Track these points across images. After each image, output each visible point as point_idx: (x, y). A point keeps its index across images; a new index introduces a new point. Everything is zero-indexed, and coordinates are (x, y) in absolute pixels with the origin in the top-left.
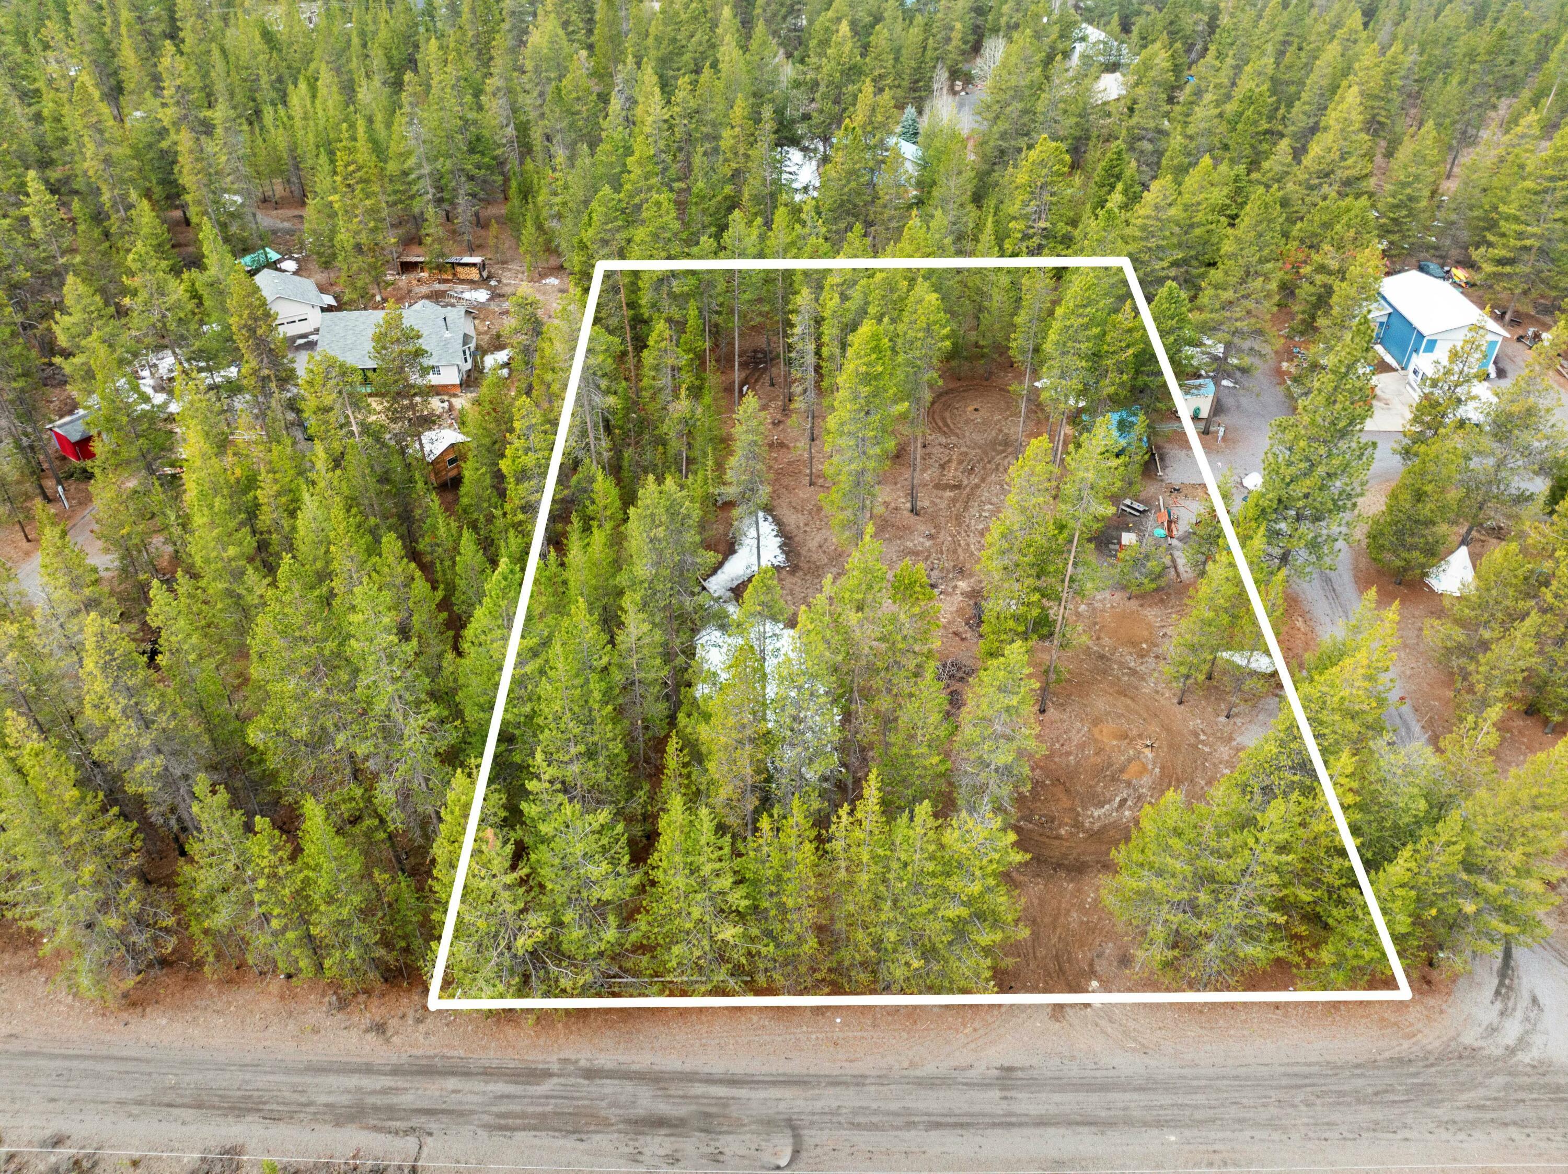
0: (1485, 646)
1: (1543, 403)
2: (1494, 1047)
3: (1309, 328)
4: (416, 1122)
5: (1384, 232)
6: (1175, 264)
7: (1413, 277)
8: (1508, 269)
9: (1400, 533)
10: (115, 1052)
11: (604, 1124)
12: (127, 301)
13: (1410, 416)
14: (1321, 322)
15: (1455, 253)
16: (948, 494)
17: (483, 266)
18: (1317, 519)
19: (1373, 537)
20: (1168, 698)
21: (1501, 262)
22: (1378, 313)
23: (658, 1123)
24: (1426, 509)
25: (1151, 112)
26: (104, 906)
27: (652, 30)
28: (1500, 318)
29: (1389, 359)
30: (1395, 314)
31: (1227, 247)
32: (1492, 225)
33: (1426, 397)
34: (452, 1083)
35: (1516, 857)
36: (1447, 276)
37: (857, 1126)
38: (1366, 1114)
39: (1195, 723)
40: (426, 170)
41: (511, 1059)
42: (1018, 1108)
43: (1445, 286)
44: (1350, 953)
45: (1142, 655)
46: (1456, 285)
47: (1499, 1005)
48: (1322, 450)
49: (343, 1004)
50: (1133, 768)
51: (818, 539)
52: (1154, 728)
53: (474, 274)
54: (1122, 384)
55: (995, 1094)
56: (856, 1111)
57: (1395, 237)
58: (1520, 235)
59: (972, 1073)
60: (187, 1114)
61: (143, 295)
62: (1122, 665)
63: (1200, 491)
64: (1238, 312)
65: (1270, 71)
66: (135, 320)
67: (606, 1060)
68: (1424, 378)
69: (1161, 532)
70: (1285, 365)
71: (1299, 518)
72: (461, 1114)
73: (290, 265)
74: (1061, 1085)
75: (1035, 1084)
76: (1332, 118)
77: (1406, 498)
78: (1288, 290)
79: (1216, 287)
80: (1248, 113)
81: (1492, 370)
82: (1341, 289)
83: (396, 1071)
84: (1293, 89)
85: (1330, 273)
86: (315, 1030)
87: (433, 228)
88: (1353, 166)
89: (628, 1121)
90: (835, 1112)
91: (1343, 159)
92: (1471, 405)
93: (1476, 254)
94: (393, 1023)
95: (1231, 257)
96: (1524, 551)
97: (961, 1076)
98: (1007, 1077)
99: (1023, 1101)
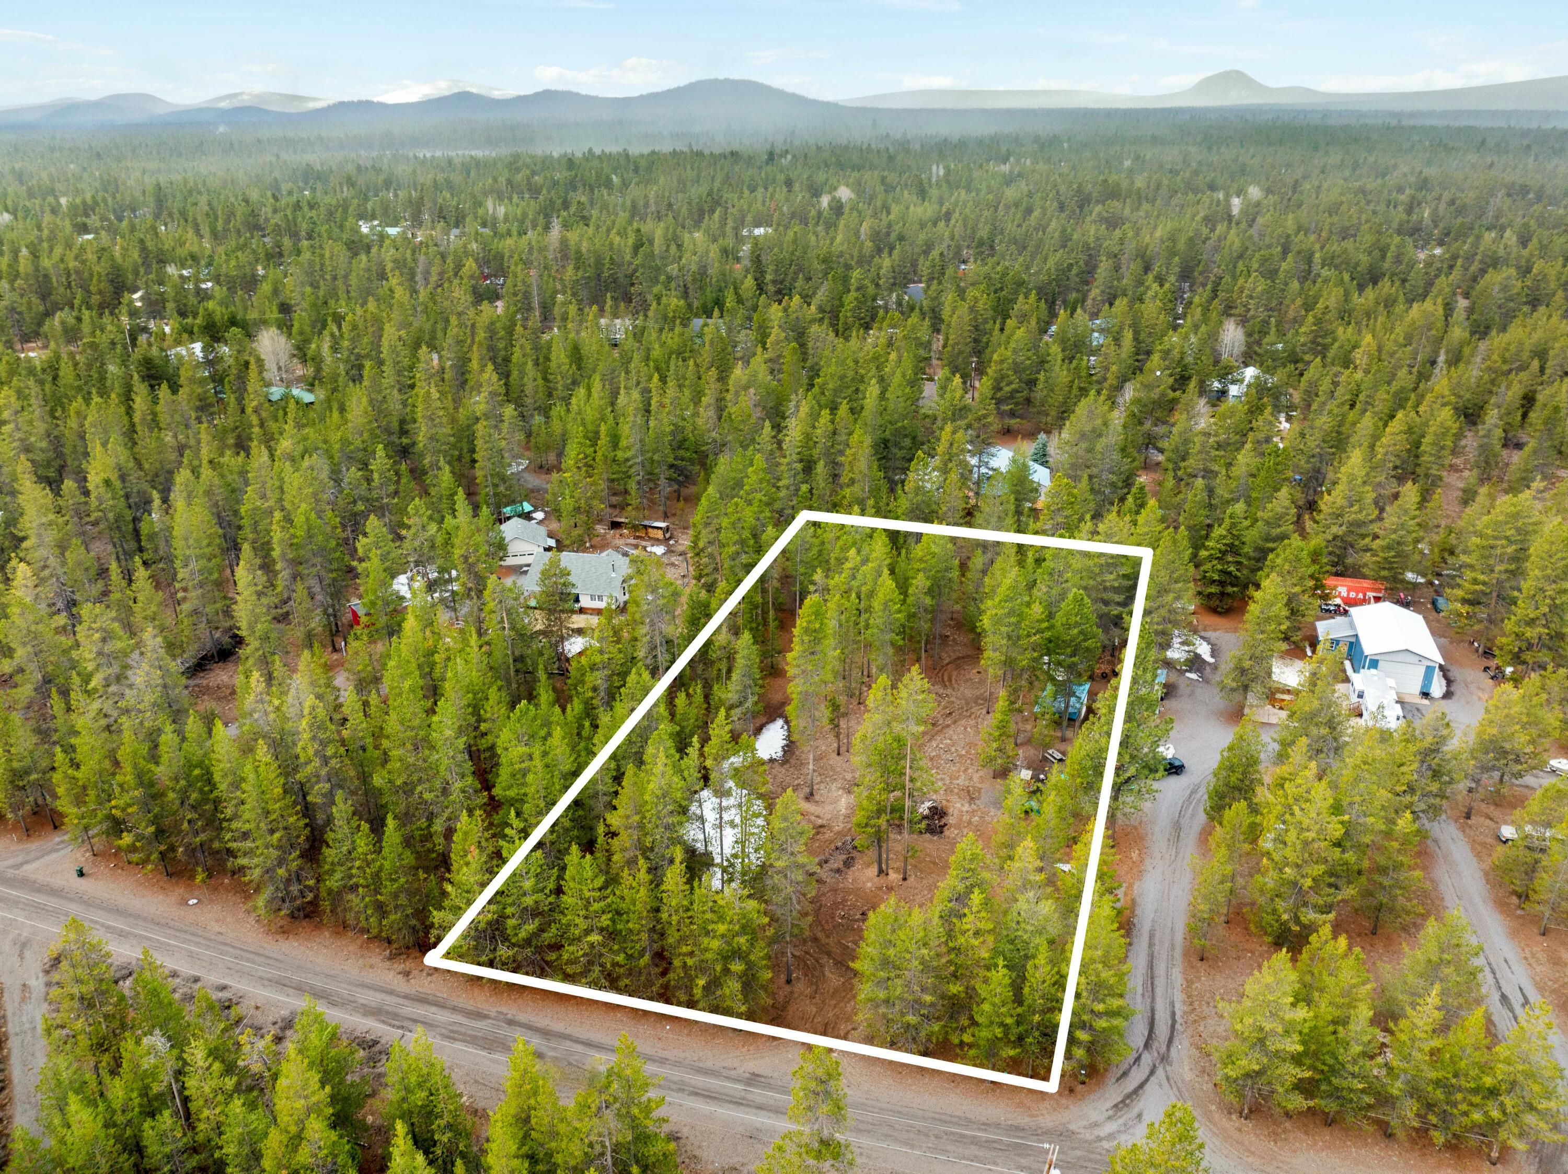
2: (1088, 1136)
4: (405, 1024)
10: (267, 953)
12: (404, 532)
17: (667, 529)
26: (281, 862)
28: (1476, 650)
34: (434, 1009)
38: (974, 1150)
40: (639, 460)
41: (470, 1005)
42: (751, 1097)
47: (1111, 1113)
49: (391, 958)
53: (660, 535)
55: (741, 1087)
59: (733, 1073)
60: (291, 991)
61: (413, 530)
66: (407, 544)
72: (432, 1026)
73: (539, 515)
75: (770, 1087)
83: (406, 997)
86: (371, 967)
87: (634, 499)
97: (725, 1072)
98: (754, 1079)
99: (757, 1094)
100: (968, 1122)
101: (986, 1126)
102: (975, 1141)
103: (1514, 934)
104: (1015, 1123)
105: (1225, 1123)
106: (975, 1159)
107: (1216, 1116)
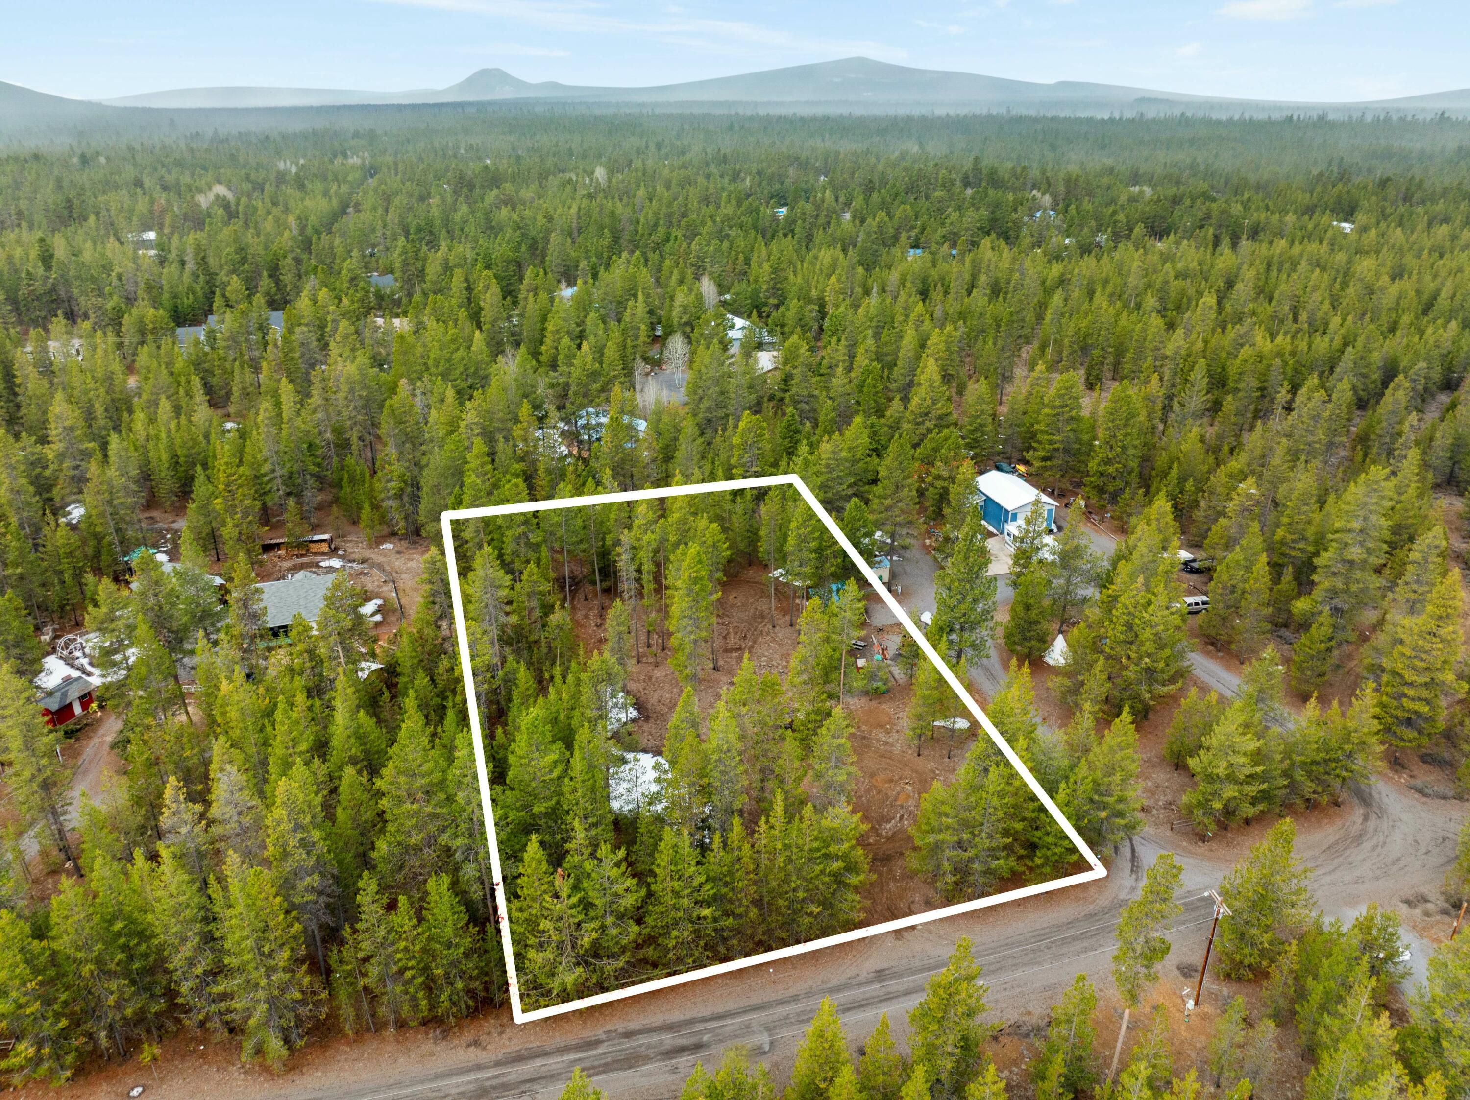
0: (1082, 684)
1: (1083, 542)
3: (939, 516)
4: (523, 1088)
5: (970, 447)
6: (850, 486)
7: (994, 474)
8: (1049, 463)
9: (1022, 631)
11: (647, 1059)
13: (1011, 562)
14: (947, 511)
15: (1016, 455)
16: (734, 655)
17: (329, 542)
18: (972, 629)
19: (1008, 636)
20: (911, 754)
21: (1044, 459)
22: (978, 500)
23: (681, 1050)
24: (1033, 614)
25: (804, 384)
27: (432, 355)
28: (1051, 495)
29: (991, 529)
30: (988, 500)
31: (883, 472)
32: (1033, 436)
33: (1018, 549)
35: (1117, 778)
36: (1014, 471)
37: (803, 1021)
38: (1079, 945)
39: (931, 765)
40: (279, 473)
42: (894, 989)
43: (1013, 478)
44: (1049, 853)
45: (888, 732)
46: (1020, 476)
48: (968, 586)
50: (902, 797)
51: (656, 697)
52: (907, 772)
53: (325, 548)
54: (837, 566)
55: (877, 986)
56: (798, 1014)
57: (978, 450)
58: (1051, 442)
59: (859, 978)
62: (878, 740)
63: (896, 629)
64: (897, 511)
65: (873, 348)
67: (633, 1025)
68: (1015, 538)
69: (878, 657)
70: (928, 541)
71: (962, 629)
72: (552, 1077)
73: (162, 557)
74: (912, 972)
75: (897, 975)
76: (922, 378)
77: (1020, 609)
78: (921, 493)
79: (880, 497)
80: (869, 380)
81: (1054, 527)
82: (953, 489)
83: (498, 1064)
84: (890, 358)
85: (945, 479)
86: (430, 1055)
87: (294, 516)
88: (940, 409)
89: (663, 1054)
90: (787, 1017)
91: (934, 404)
92: (1045, 549)
93: (1029, 456)
94: (483, 1038)
95: (887, 478)
96: (1089, 627)
97: (854, 981)
98: (880, 975)
99: (894, 985)
100: (1059, 928)
101: (1070, 924)
102: (1075, 939)
103: (1228, 668)
104: (1086, 912)
105: (1198, 850)
106: (1086, 950)
107: (1191, 848)
